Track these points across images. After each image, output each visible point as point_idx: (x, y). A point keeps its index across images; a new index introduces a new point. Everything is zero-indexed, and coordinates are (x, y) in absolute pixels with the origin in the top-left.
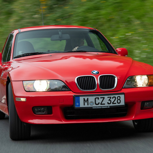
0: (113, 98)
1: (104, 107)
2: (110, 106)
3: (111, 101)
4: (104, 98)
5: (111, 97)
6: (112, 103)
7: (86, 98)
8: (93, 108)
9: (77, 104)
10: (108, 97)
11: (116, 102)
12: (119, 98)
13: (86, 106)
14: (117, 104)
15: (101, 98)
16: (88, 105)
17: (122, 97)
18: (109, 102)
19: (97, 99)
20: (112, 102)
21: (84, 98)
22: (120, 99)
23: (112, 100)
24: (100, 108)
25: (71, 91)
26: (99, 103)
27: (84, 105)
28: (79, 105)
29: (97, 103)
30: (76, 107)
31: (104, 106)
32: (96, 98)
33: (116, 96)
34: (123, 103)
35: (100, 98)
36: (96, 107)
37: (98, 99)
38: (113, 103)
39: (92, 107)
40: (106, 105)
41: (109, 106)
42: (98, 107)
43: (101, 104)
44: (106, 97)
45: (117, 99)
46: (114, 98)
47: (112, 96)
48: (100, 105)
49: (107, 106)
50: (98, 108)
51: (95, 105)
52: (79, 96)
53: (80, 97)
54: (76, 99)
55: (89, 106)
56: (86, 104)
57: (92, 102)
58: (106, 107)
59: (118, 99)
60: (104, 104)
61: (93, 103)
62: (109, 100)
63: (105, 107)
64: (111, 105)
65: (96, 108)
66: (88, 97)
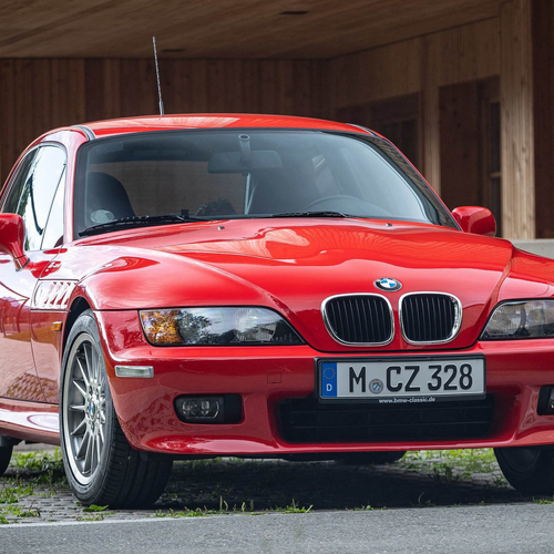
0: (446, 371)
1: (416, 401)
2: (436, 397)
3: (439, 379)
4: (417, 369)
5: (439, 367)
6: (442, 387)
7: (357, 368)
8: (381, 401)
9: (329, 387)
10: (430, 367)
11: (455, 382)
12: (466, 371)
13: (358, 393)
14: (460, 391)
15: (407, 368)
16: (364, 390)
17: (478, 367)
18: (435, 385)
19: (393, 372)
20: (443, 383)
21: (351, 369)
22: (468, 375)
23: (445, 377)
24: (405, 401)
25: (306, 343)
26: (400, 385)
27: (351, 390)
28: (334, 391)
29: (394, 385)
30: (324, 397)
31: (416, 397)
32: (389, 369)
33: (458, 364)
34: (478, 388)
35: (403, 370)
36: (392, 398)
37: (399, 372)
38: (447, 387)
39: (377, 399)
40: (425, 392)
41: (433, 397)
42: (398, 398)
43: (408, 389)
44: (424, 366)
45: (459, 375)
46: (451, 371)
47: (444, 364)
48: (403, 392)
49: (428, 397)
50: (396, 401)
51: (385, 393)
52: (334, 362)
53: (339, 364)
54: (324, 370)
55: (368, 394)
56: (358, 387)
57: (377, 382)
58: (425, 400)
59: (463, 375)
60: (418, 389)
61: (381, 386)
62: (435, 376)
63: (421, 401)
64: (441, 392)
65: (391, 401)
66: (364, 365)
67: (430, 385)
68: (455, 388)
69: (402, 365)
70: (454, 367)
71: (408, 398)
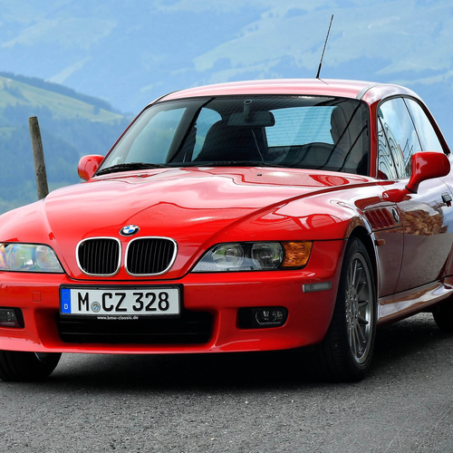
0: (147, 297)
1: (123, 318)
2: (140, 316)
3: (142, 303)
4: (124, 295)
5: (141, 295)
6: (144, 308)
7: (83, 293)
8: (99, 318)
9: (66, 306)
10: (134, 294)
11: (155, 305)
12: (163, 297)
13: (84, 311)
14: (159, 312)
15: (116, 294)
16: (88, 309)
17: (174, 295)
18: (138, 307)
19: (107, 297)
20: (145, 306)
21: (79, 294)
22: (166, 300)
23: (146, 301)
24: (115, 318)
25: (65, 273)
26: (112, 306)
27: (80, 309)
28: (69, 309)
29: (108, 306)
30: (63, 313)
31: (123, 316)
32: (104, 295)
33: (157, 292)
34: (174, 309)
35: (114, 295)
36: (106, 316)
37: (111, 297)
38: (148, 309)
39: (96, 316)
40: (130, 312)
41: (137, 315)
42: (110, 316)
43: (117, 309)
44: (129, 293)
45: (158, 300)
46: (151, 297)
47: (145, 292)
48: (113, 312)
49: (132, 316)
50: (108, 318)
51: (102, 312)
52: (69, 288)
53: (71, 290)
54: (64, 292)
55: (91, 312)
56: (84, 307)
57: (96, 304)
58: (130, 318)
59: (161, 300)
60: (125, 310)
61: (99, 307)
62: (138, 301)
63: (127, 318)
64: (144, 312)
65: (105, 318)
66: (87, 291)
67: (134, 307)
68: (155, 309)
69: (113, 292)
70: (153, 295)
71: (117, 316)
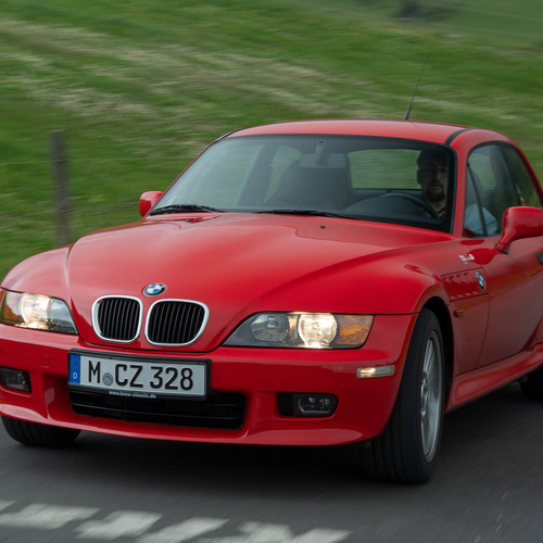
0: (167, 372)
1: (138, 396)
2: (157, 395)
3: (161, 380)
4: (140, 368)
5: (161, 369)
6: (163, 386)
7: (95, 361)
8: (110, 393)
9: (75, 377)
10: (153, 368)
11: (176, 383)
12: (187, 374)
13: (94, 384)
14: (180, 392)
15: (132, 366)
16: (99, 381)
17: (199, 373)
18: (157, 382)
19: (121, 369)
20: (165, 383)
21: (90, 362)
22: (189, 378)
23: (166, 378)
24: (129, 395)
25: (78, 334)
26: (126, 381)
27: (90, 380)
28: (78, 380)
29: (121, 380)
30: (71, 383)
31: (139, 393)
32: (118, 366)
33: (179, 367)
34: (199, 389)
35: (128, 367)
36: (119, 391)
37: (125, 369)
38: (167, 387)
39: (108, 391)
40: (147, 389)
41: (154, 394)
42: (124, 392)
43: (132, 385)
44: (147, 366)
45: (180, 377)
46: (172, 373)
47: (165, 366)
48: (127, 388)
49: (149, 394)
50: (122, 394)
51: (115, 386)
52: (78, 354)
53: (82, 357)
54: (73, 359)
55: (102, 385)
56: (94, 378)
57: (108, 376)
58: (147, 396)
59: (184, 378)
60: (141, 386)
61: (112, 379)
62: (156, 376)
63: (143, 396)
64: (162, 390)
65: (118, 394)
66: (99, 360)
67: (152, 383)
68: (176, 388)
69: (128, 364)
70: (175, 370)
71: (132, 393)
